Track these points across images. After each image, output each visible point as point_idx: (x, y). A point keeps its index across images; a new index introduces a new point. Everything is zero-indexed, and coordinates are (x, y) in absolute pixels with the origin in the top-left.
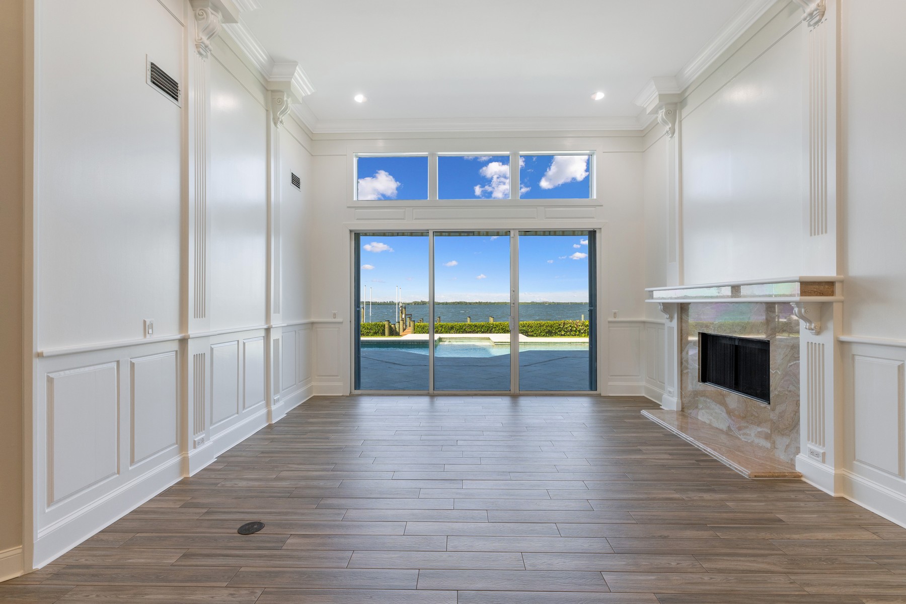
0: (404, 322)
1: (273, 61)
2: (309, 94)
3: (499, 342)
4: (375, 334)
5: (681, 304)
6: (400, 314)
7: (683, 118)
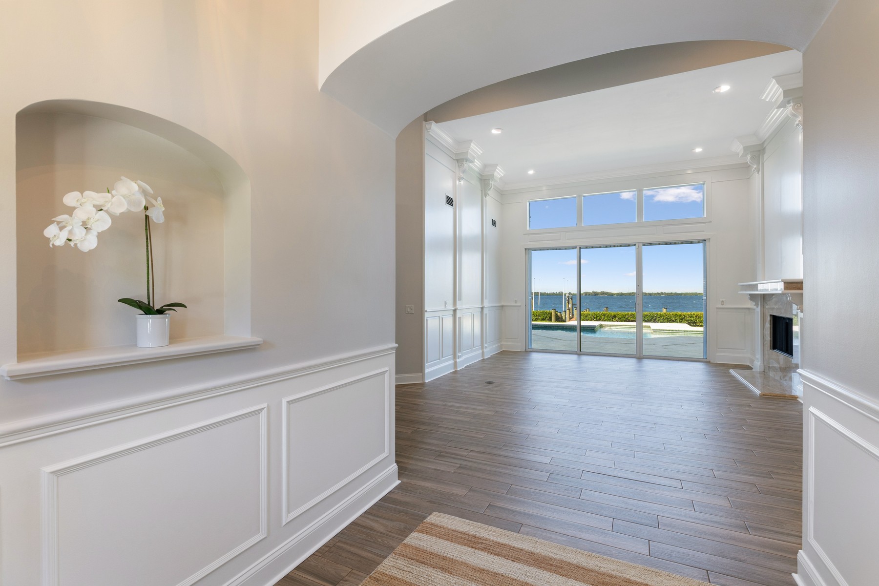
0: (571, 311)
1: (485, 166)
2: (502, 175)
3: (657, 330)
4: (543, 320)
5: (764, 295)
6: (567, 304)
7: (765, 160)
